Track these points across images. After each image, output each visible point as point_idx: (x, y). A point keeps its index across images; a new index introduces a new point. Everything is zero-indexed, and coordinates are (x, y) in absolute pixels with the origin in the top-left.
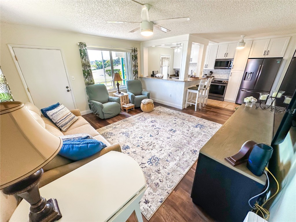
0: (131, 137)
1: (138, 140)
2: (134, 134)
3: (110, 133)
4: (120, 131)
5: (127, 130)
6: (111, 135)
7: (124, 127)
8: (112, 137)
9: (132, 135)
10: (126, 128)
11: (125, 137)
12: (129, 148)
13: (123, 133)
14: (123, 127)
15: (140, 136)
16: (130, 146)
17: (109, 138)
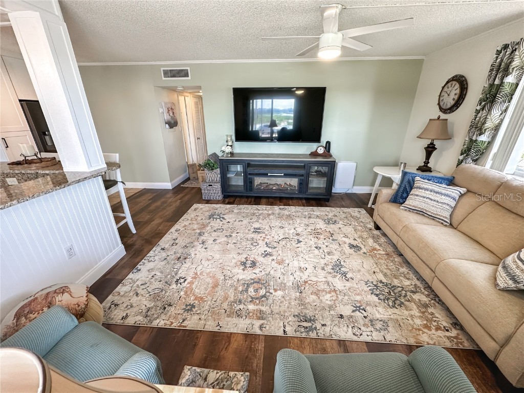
0: (335, 258)
1: (327, 246)
2: (322, 260)
3: (377, 295)
4: (348, 284)
5: (330, 279)
6: (375, 286)
7: (330, 292)
8: (373, 279)
9: (328, 261)
10: (326, 286)
11: (345, 264)
12: (350, 244)
13: (344, 274)
14: (333, 294)
15: (316, 251)
16: (347, 245)
17: (381, 282)
